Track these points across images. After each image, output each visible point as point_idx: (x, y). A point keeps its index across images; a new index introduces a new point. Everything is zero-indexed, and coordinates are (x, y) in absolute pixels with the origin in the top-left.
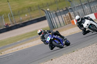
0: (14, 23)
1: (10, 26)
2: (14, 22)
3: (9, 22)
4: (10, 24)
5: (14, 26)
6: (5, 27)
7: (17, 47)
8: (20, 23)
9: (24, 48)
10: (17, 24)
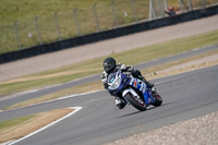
0: (187, 8)
1: (178, 13)
2: (189, 4)
3: (178, 5)
4: (179, 9)
5: (187, 14)
6: (167, 15)
7: (192, 63)
8: (201, 8)
9: (208, 65)
10: (194, 9)
